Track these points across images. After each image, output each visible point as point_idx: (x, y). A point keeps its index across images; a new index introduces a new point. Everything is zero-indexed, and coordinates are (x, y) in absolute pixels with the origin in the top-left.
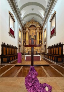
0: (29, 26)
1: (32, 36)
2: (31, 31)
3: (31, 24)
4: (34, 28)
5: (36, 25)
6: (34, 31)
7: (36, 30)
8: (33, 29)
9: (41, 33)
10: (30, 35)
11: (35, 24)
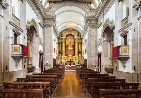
0: (66, 35)
1: (69, 46)
2: (68, 40)
3: (68, 34)
4: (72, 37)
5: (75, 34)
6: (72, 41)
7: (74, 40)
8: (70, 38)
9: (80, 43)
10: (67, 44)
11: (73, 34)
